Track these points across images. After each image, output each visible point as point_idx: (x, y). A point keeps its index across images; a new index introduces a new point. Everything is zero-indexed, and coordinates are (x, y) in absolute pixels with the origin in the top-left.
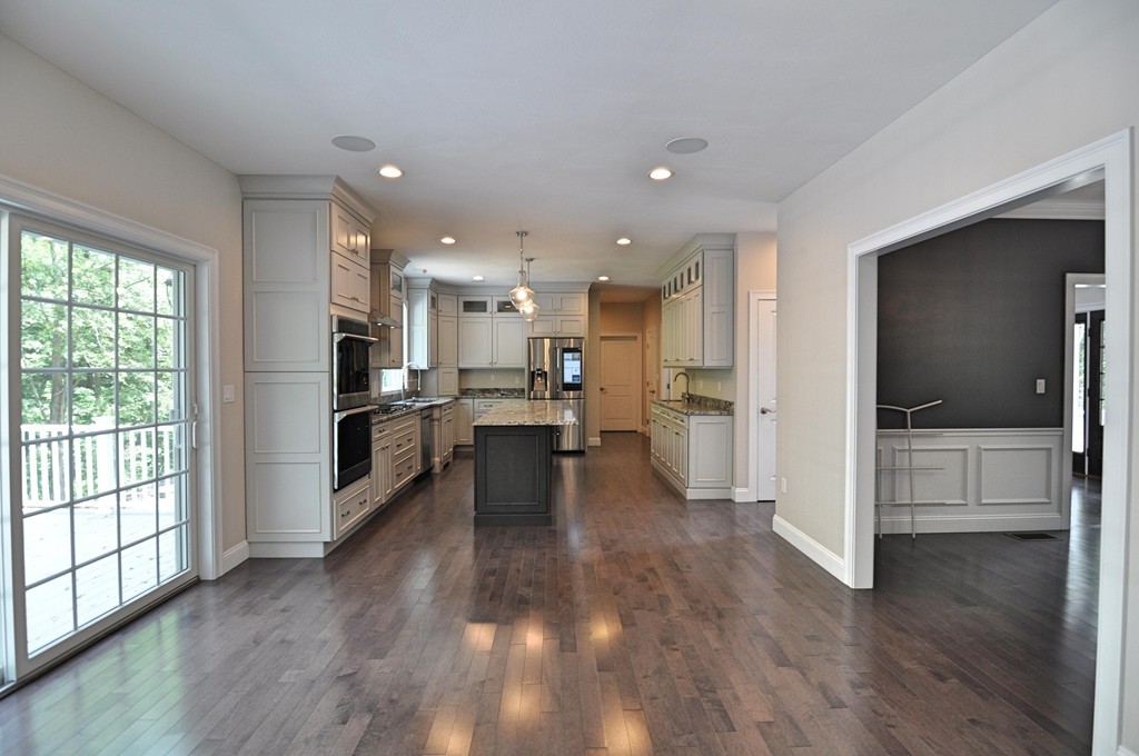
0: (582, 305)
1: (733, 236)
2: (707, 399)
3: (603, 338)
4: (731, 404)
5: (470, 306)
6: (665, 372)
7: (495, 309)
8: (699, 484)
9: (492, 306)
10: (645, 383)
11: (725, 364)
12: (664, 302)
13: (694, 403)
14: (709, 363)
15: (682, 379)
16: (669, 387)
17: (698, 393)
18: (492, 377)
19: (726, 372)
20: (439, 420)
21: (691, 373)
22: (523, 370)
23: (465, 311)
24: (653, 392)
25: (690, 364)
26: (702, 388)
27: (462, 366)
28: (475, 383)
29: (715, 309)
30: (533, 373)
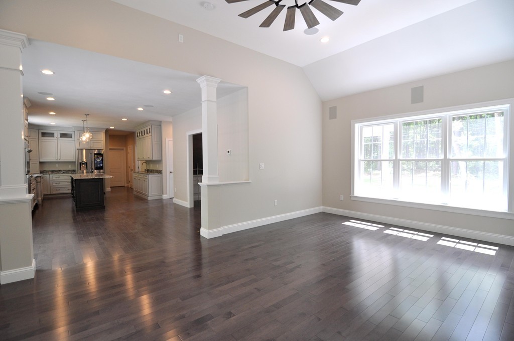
0: (102, 137)
1: (161, 122)
2: (154, 170)
3: (110, 149)
4: (161, 171)
5: (44, 134)
6: (137, 162)
7: (59, 136)
8: (152, 195)
9: (57, 135)
10: (127, 167)
11: (159, 159)
12: (137, 138)
13: (149, 171)
14: (154, 159)
15: (145, 164)
16: (139, 168)
17: (151, 169)
18: (57, 165)
19: (159, 162)
20: (40, 182)
21: (148, 162)
22: (75, 162)
23: (42, 136)
24: (132, 170)
25: (148, 159)
26: (152, 167)
27: (41, 160)
28: (47, 168)
29: (156, 143)
30: (80, 163)
